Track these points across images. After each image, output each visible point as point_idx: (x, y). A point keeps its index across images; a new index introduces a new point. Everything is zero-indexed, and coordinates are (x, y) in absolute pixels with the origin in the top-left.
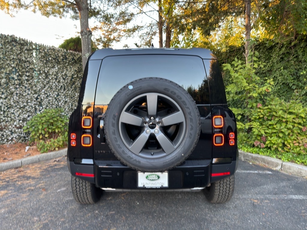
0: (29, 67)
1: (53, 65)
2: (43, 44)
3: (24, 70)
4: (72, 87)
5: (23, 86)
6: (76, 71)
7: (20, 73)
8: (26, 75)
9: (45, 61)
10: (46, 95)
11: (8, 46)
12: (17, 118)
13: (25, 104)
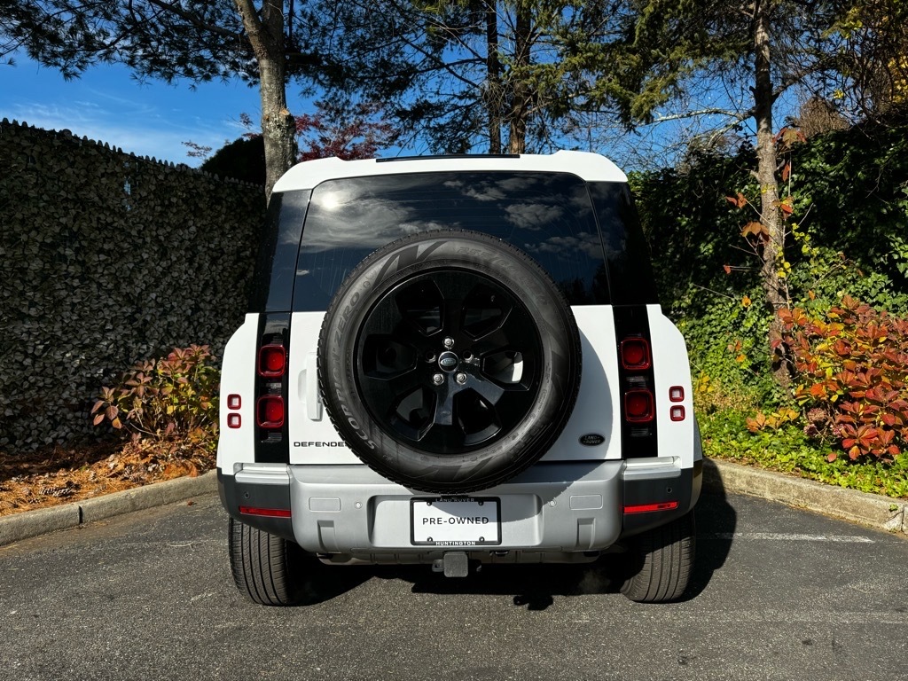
1: (182, 220)
2: (154, 158)
3: (96, 235)
5: (92, 280)
7: (85, 243)
8: (102, 250)
9: (159, 209)
10: (161, 309)
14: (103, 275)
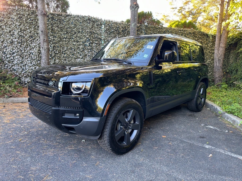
0: (98, 37)
1: (115, 36)
2: (110, 20)
3: (94, 40)
5: (93, 50)
7: (91, 42)
8: (95, 43)
9: (109, 33)
11: (85, 24)
14: (95, 49)
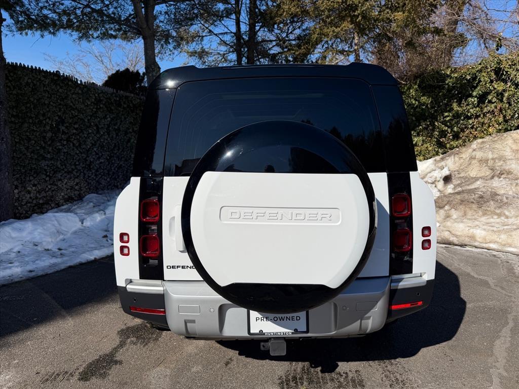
1: (104, 115)
3: (71, 121)
4: (128, 146)
6: (131, 123)
8: (74, 127)
10: (98, 156)
12: (65, 186)
13: (73, 167)
